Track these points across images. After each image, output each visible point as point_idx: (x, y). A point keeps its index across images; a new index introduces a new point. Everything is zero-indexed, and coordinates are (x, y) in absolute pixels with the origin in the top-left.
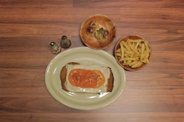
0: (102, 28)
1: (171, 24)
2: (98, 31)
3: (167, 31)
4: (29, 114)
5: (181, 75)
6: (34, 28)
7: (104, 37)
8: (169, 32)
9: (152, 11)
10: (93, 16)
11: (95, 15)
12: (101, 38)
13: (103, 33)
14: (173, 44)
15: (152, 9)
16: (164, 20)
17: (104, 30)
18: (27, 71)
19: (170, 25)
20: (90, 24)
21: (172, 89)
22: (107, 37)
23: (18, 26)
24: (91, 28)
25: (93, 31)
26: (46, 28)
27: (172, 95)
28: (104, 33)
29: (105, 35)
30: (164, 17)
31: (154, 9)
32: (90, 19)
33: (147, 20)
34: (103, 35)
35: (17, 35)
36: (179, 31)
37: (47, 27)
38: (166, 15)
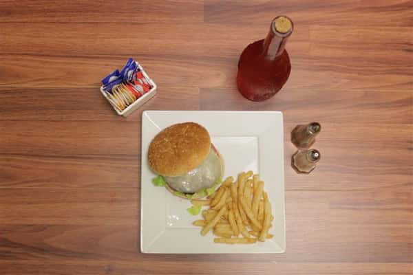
4: (104, 263)
9: (382, 33)
23: (78, 64)
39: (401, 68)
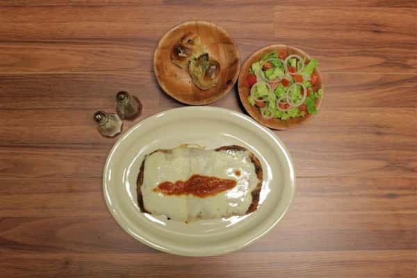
0: (207, 55)
1: (392, 44)
2: (195, 59)
3: (383, 60)
4: (61, 256)
5: (413, 165)
6: (73, 54)
7: (207, 75)
8: (388, 63)
9: (349, 13)
10: (194, 23)
11: (199, 22)
12: (199, 76)
13: (207, 67)
14: (396, 92)
15: (347, 10)
16: (377, 36)
17: (210, 59)
18: (56, 155)
19: (390, 47)
20: (183, 38)
21: (392, 196)
22: (213, 76)
23: (35, 49)
24: (183, 48)
25: (185, 55)
26: (101, 54)
27: (394, 210)
28: (209, 67)
29: (210, 71)
30: (377, 28)
31: (354, 10)
32: (185, 29)
33: (338, 35)
34: (205, 70)
35: (32, 69)
36: (410, 62)
37: (103, 52)
38: (381, 23)
39: (368, 49)
